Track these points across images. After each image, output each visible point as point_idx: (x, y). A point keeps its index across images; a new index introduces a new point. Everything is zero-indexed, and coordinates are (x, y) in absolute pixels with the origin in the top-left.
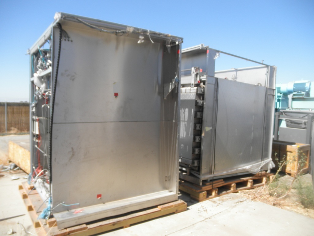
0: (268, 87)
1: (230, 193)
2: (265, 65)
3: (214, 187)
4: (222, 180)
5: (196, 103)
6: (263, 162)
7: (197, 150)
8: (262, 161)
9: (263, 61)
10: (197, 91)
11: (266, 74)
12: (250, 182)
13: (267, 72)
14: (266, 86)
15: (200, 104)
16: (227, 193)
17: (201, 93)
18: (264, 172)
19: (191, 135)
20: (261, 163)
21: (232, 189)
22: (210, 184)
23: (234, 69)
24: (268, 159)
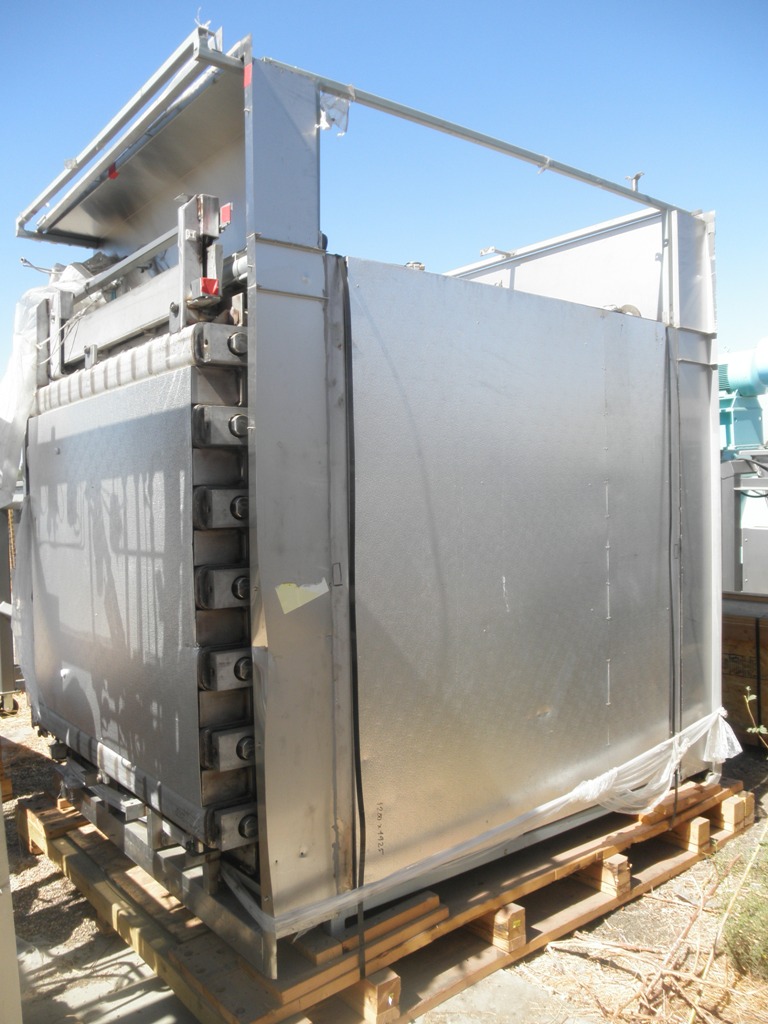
0: (677, 324)
1: (488, 971)
2: (649, 201)
3: (369, 968)
4: (434, 900)
5: (201, 426)
6: (677, 735)
7: (227, 745)
8: (673, 731)
9: (637, 178)
10: (199, 350)
11: (660, 257)
12: (611, 868)
13: (667, 243)
14: (666, 320)
15: (223, 436)
16: (470, 981)
17: (225, 357)
18: (691, 785)
19: (186, 645)
20: (671, 746)
21: (500, 944)
22: (346, 951)
23: (499, 257)
24: (708, 711)
